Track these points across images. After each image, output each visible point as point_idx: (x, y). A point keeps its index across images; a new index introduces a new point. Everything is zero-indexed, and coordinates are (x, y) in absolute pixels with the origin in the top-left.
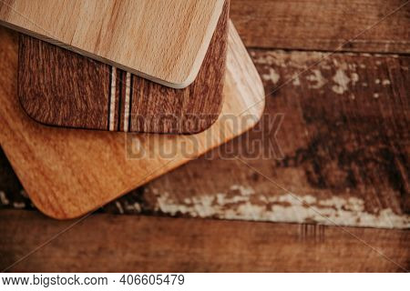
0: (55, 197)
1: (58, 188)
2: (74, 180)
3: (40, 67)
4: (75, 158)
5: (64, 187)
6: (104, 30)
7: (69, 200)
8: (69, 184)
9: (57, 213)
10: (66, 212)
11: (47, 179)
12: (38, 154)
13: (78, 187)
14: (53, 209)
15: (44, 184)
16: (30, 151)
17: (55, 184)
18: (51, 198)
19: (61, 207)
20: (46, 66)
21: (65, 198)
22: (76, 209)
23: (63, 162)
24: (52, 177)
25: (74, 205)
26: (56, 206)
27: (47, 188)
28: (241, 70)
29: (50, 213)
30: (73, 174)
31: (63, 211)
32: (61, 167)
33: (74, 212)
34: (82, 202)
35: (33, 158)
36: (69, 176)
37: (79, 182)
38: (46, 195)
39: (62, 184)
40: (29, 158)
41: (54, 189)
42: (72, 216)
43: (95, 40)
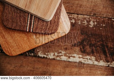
0: (10, 49)
1: (11, 47)
2: (16, 45)
3: (9, 12)
4: (16, 39)
5: (12, 47)
7: (14, 50)
8: (14, 46)
9: (10, 54)
10: (12, 54)
11: (8, 44)
12: (6, 37)
13: (16, 47)
14: (9, 53)
16: (4, 36)
18: (8, 50)
19: (11, 52)
20: (11, 12)
21: (13, 50)
22: (15, 53)
23: (13, 40)
24: (9, 44)
25: (15, 52)
26: (10, 52)
27: (8, 47)
29: (8, 54)
30: (15, 43)
31: (11, 53)
32: (12, 41)
33: (15, 54)
34: (17, 51)
36: (14, 44)
37: (17, 46)
39: (12, 46)
40: (3, 38)
41: (10, 47)
42: (14, 55)
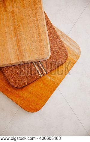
0: (32, 105)
4: (32, 91)
6: (18, 54)
7: (37, 104)
8: (34, 99)
12: (21, 95)
13: (37, 99)
15: (27, 103)
16: (18, 95)
17: (30, 101)
19: (35, 107)
20: (13, 71)
21: (35, 104)
24: (28, 100)
25: (39, 105)
27: (28, 104)
28: (69, 41)
30: (34, 96)
32: (29, 95)
34: (41, 103)
35: (20, 97)
37: (37, 97)
38: (29, 106)
39: (32, 100)
40: (19, 97)
41: (31, 103)
43: (17, 58)
